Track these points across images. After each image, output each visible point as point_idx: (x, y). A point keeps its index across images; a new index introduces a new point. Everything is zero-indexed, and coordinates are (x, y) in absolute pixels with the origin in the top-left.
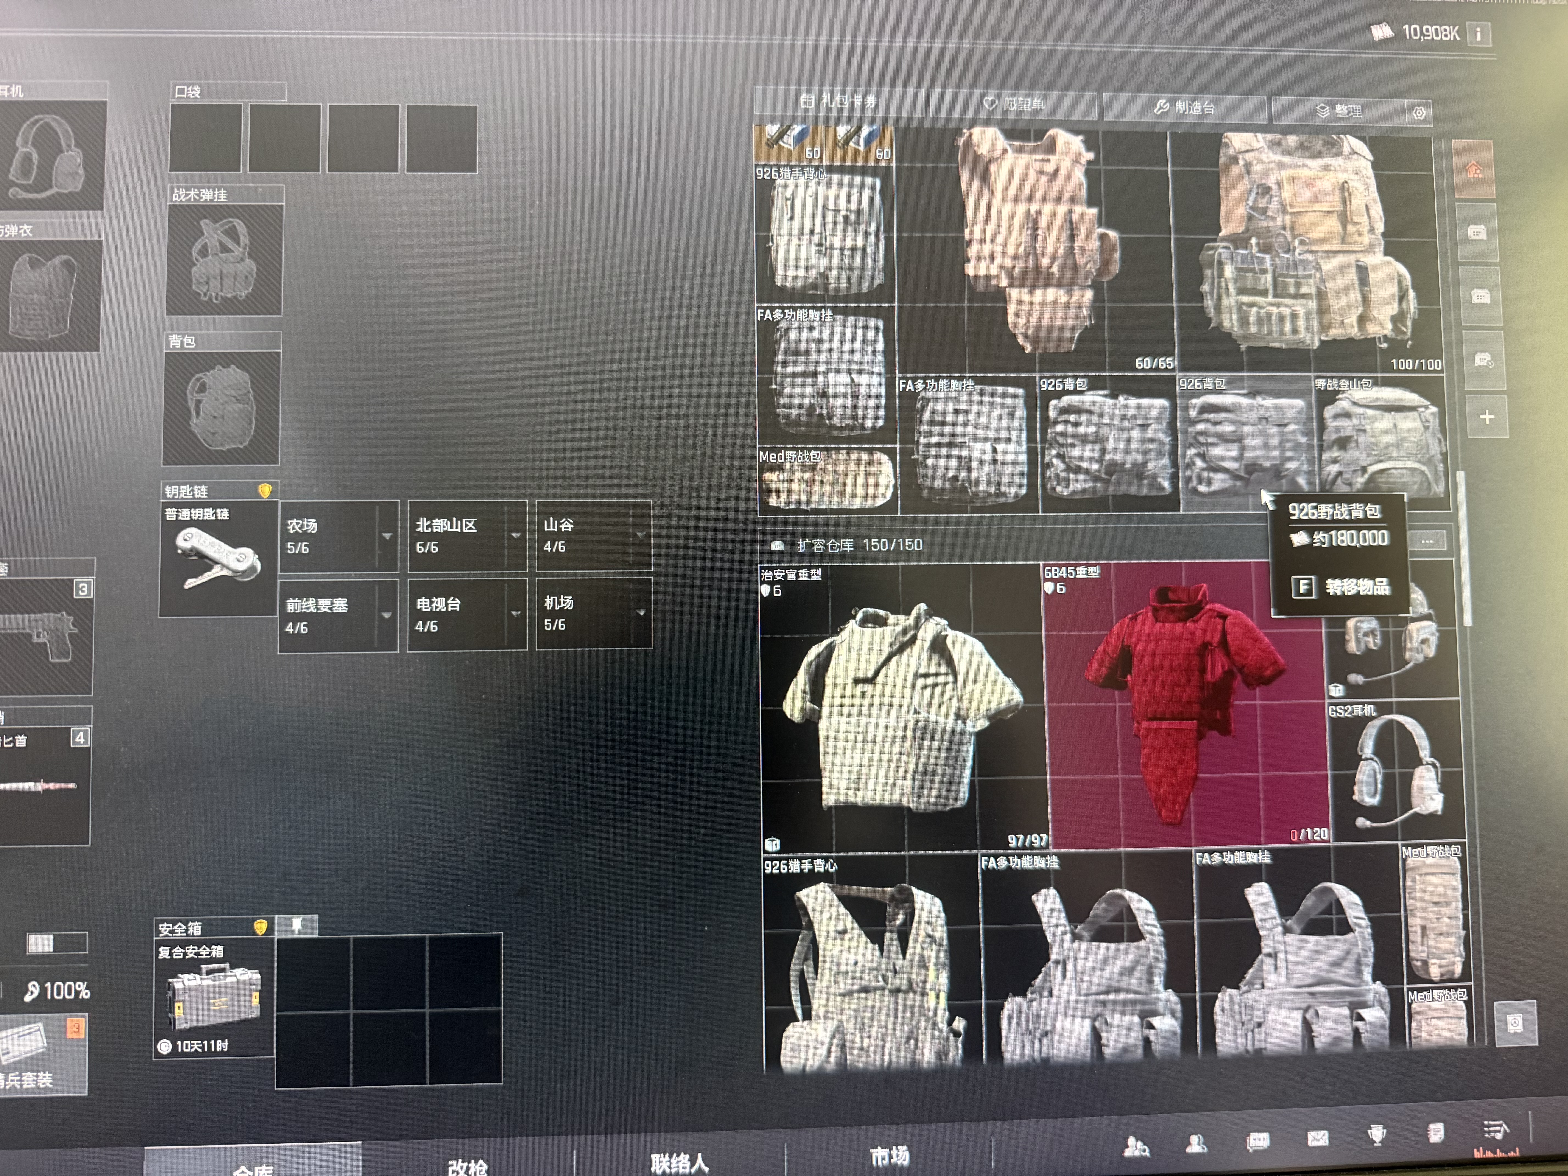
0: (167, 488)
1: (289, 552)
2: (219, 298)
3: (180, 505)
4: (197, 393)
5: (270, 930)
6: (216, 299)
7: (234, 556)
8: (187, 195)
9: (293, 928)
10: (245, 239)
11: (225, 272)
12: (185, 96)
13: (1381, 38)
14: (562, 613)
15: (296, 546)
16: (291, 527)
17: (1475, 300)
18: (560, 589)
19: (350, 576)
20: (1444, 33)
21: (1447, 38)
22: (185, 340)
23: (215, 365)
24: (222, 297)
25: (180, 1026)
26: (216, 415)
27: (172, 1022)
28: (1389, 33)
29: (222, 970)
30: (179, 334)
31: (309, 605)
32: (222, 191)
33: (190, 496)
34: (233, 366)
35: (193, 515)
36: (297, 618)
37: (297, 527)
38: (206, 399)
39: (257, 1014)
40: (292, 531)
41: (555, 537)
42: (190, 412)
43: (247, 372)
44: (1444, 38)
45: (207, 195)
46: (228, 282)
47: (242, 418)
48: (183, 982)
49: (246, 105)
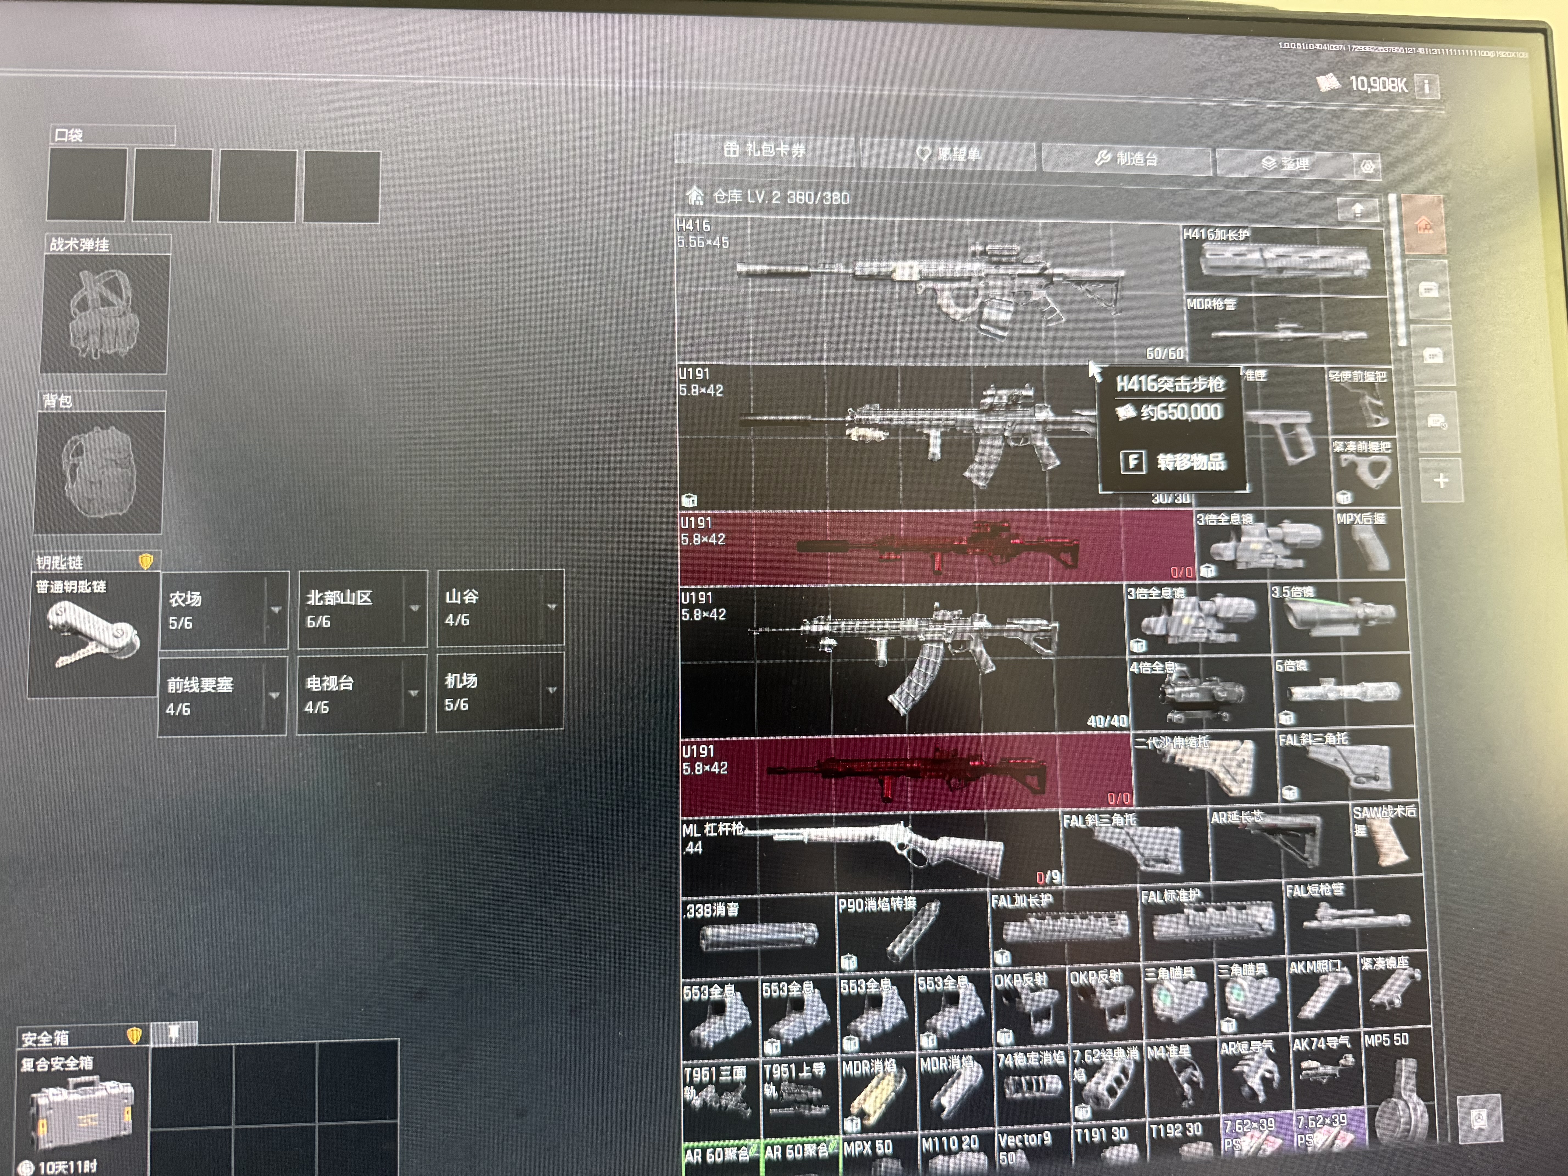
0: (39, 559)
1: (171, 627)
2: (99, 355)
3: (51, 577)
4: (73, 456)
5: (145, 1039)
6: (96, 355)
7: (111, 633)
8: (65, 245)
9: (170, 1036)
10: (127, 292)
11: (105, 326)
12: (66, 139)
13: (1328, 89)
14: (464, 692)
15: (178, 621)
16: (173, 601)
17: (1427, 359)
18: (461, 665)
19: (235, 653)
20: (1392, 85)
21: (1396, 90)
22: (61, 399)
23: (93, 426)
24: (101, 354)
25: (44, 1145)
26: (93, 479)
27: (34, 1142)
28: (1335, 84)
29: (91, 1084)
30: (54, 393)
31: (192, 685)
32: (104, 240)
33: (63, 567)
34: (113, 428)
35: (66, 588)
36: (178, 698)
37: (180, 601)
38: (83, 463)
39: (129, 1131)
40: (174, 605)
41: (457, 609)
42: (65, 476)
43: (128, 433)
44: (1392, 90)
45: (88, 245)
46: (108, 337)
47: (122, 483)
48: (47, 1097)
49: (132, 148)
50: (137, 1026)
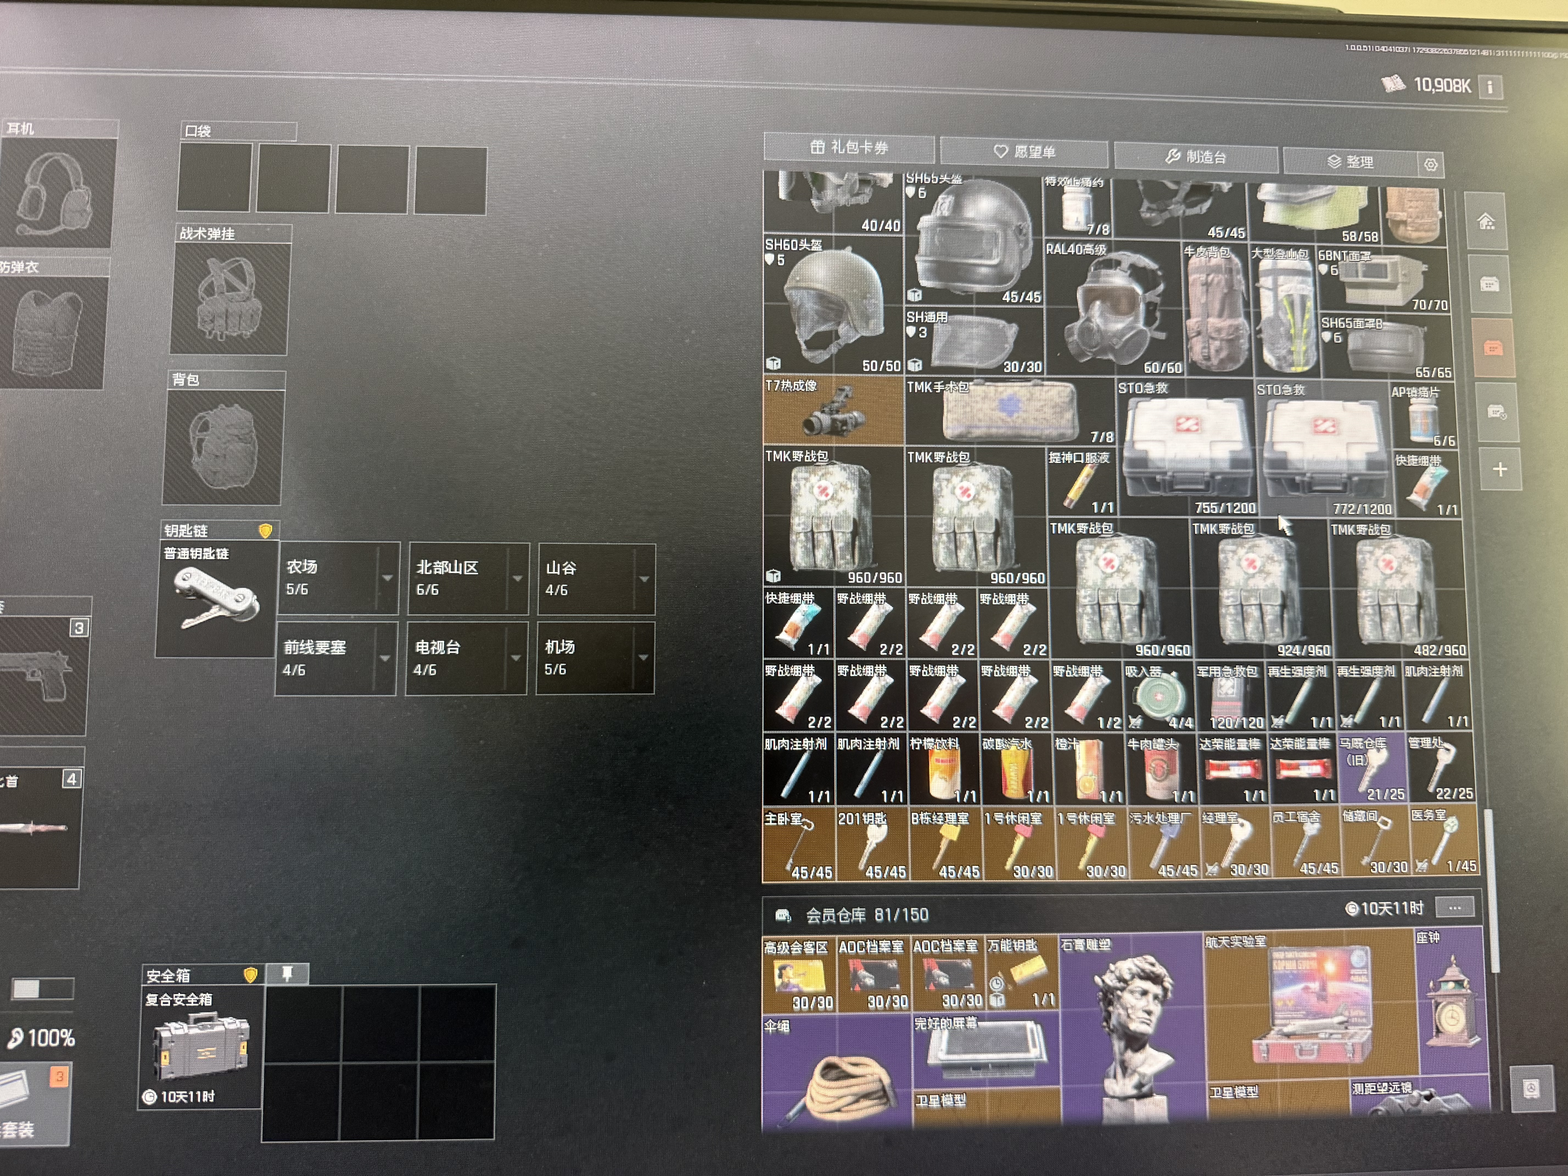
0: (167, 527)
1: (288, 593)
2: (224, 337)
3: (179, 544)
4: (199, 431)
5: (260, 978)
6: (221, 338)
7: (232, 597)
8: (194, 234)
9: (284, 976)
10: (251, 279)
11: (230, 311)
12: (195, 135)
13: (1393, 90)
14: (563, 657)
15: (295, 587)
16: (290, 568)
17: (1488, 351)
18: (561, 633)
19: (348, 618)
20: (1456, 86)
21: (1460, 91)
22: (189, 378)
23: (219, 404)
24: (227, 336)
25: (166, 1075)
26: (217, 453)
27: (157, 1072)
28: (1401, 86)
29: (210, 1019)
30: (182, 373)
31: (307, 647)
32: (230, 230)
33: (189, 535)
34: (236, 405)
35: (192, 555)
36: (294, 659)
37: (296, 568)
38: (207, 437)
39: (244, 1065)
40: (291, 572)
41: (556, 580)
42: (192, 451)
43: (250, 410)
44: (1456, 91)
45: (215, 234)
46: (234, 320)
47: (245, 457)
48: (170, 1030)
49: (256, 145)
50: (253, 966)
